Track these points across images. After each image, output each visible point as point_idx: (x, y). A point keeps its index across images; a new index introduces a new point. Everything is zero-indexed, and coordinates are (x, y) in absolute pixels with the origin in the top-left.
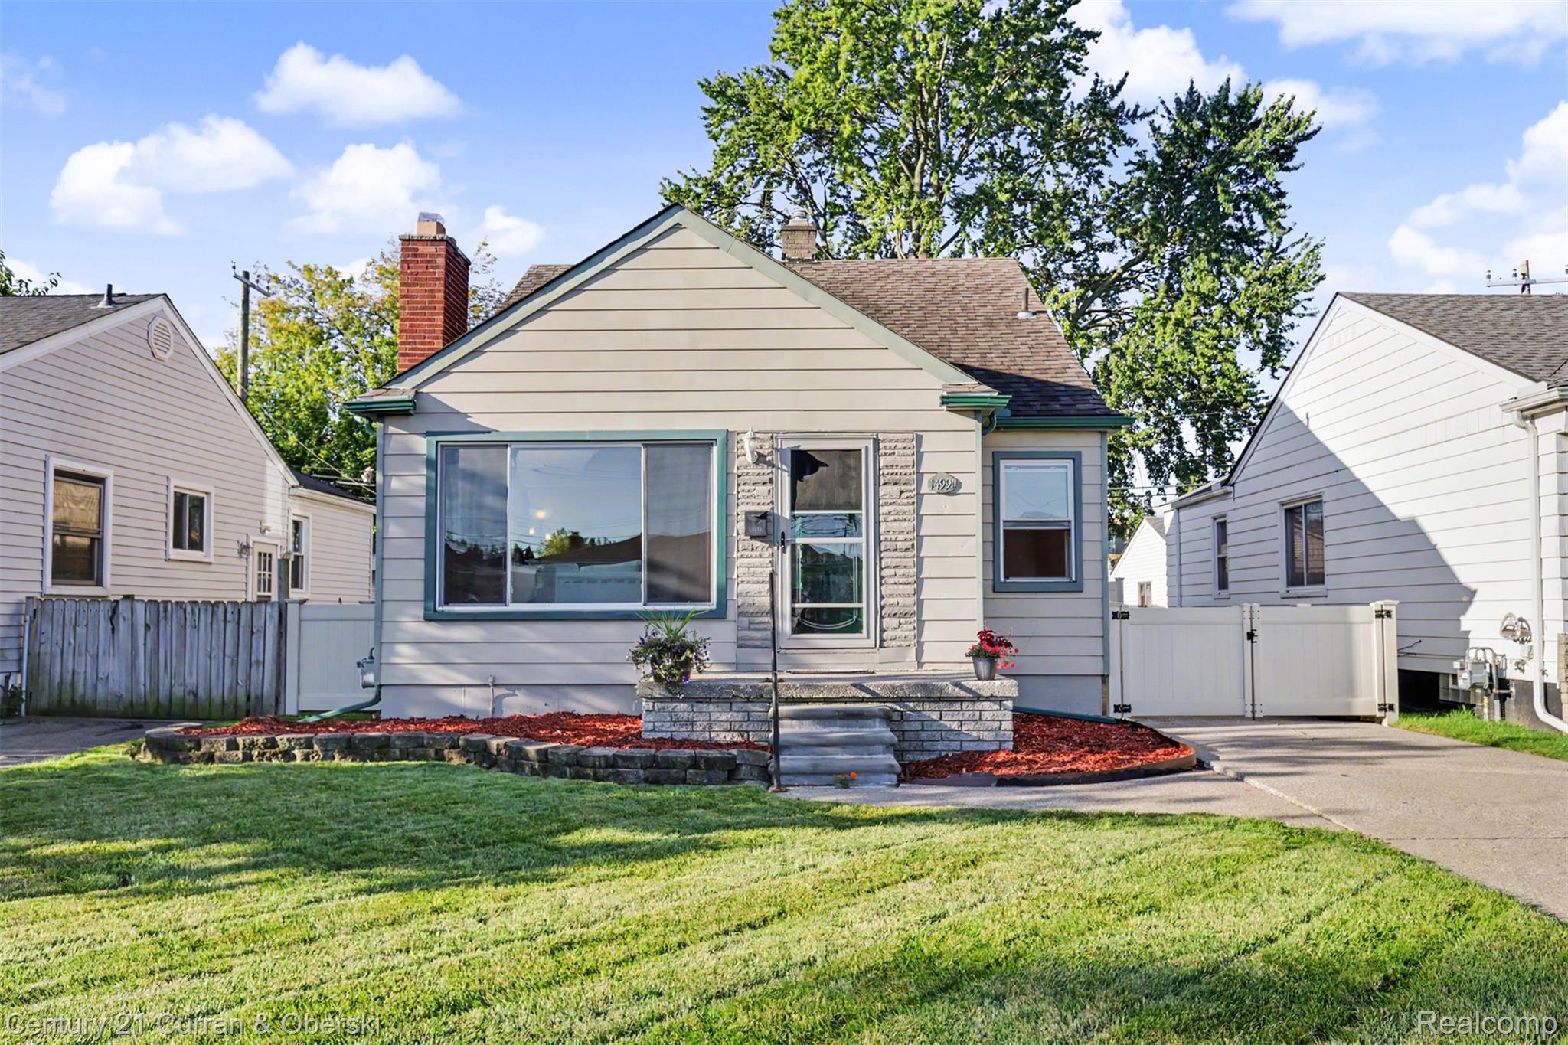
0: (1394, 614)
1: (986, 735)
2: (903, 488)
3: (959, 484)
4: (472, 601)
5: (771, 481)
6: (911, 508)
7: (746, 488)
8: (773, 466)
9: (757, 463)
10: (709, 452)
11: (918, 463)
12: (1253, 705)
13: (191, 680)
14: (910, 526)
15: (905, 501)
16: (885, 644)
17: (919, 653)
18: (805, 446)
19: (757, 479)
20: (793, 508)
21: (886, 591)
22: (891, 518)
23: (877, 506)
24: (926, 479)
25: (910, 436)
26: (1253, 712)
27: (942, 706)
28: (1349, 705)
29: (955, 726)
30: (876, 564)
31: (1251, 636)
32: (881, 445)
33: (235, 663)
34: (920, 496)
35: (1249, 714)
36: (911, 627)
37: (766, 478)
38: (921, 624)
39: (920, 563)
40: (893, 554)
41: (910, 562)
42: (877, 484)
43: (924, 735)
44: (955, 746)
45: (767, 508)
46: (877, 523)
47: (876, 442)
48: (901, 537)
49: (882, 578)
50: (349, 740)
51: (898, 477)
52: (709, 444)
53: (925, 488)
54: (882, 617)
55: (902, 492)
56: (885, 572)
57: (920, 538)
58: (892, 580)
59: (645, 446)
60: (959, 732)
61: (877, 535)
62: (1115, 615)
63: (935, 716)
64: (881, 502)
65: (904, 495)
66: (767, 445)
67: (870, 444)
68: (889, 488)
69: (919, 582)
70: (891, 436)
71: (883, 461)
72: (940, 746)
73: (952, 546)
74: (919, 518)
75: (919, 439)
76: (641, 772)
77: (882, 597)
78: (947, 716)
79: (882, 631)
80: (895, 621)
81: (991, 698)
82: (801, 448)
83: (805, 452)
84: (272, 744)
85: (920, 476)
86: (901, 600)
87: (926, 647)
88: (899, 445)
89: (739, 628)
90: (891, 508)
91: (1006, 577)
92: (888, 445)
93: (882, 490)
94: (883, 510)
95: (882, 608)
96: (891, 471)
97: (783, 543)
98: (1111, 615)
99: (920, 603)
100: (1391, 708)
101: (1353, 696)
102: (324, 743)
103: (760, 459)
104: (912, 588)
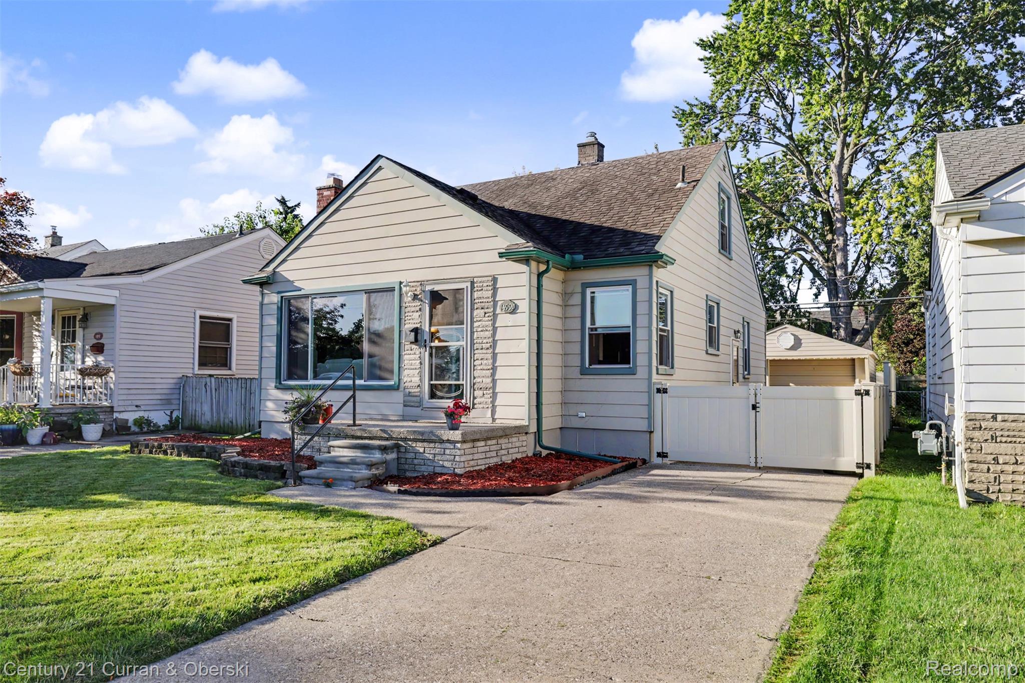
0: (872, 393)
1: (446, 464)
2: (486, 311)
3: (516, 307)
4: (295, 379)
5: (420, 310)
6: (490, 323)
7: (409, 314)
8: (422, 301)
9: (414, 299)
10: (394, 295)
11: (494, 295)
12: (756, 458)
13: (230, 416)
14: (488, 334)
15: (487, 319)
16: (476, 406)
17: (493, 412)
18: (437, 288)
19: (413, 309)
20: (430, 325)
21: (476, 373)
22: (479, 329)
23: (472, 322)
24: (499, 303)
25: (490, 278)
26: (756, 463)
27: (425, 444)
28: (834, 462)
29: (431, 457)
30: (471, 358)
31: (754, 407)
32: (475, 285)
33: (245, 408)
34: (495, 316)
35: (753, 464)
36: (489, 396)
37: (418, 308)
38: (494, 395)
39: (494, 356)
40: (480, 351)
41: (489, 356)
42: (472, 310)
43: (416, 461)
44: (431, 469)
45: (418, 326)
46: (472, 333)
47: (472, 283)
48: (485, 341)
49: (474, 366)
50: (187, 446)
51: (483, 304)
52: (392, 290)
53: (498, 311)
54: (474, 390)
55: (485, 313)
56: (476, 363)
57: (495, 342)
58: (479, 368)
59: (366, 293)
60: (433, 461)
61: (472, 339)
62: (659, 391)
63: (421, 450)
64: (475, 320)
65: (487, 315)
66: (419, 289)
67: (469, 284)
68: (478, 311)
69: (494, 369)
70: (480, 279)
71: (476, 295)
72: (423, 468)
73: (514, 346)
74: (495, 329)
75: (495, 280)
76: (242, 471)
77: (474, 378)
78: (427, 450)
79: (474, 398)
80: (481, 393)
81: (448, 441)
82: (435, 290)
83: (437, 291)
84: (160, 446)
85: (495, 303)
86: (484, 380)
87: (498, 409)
88: (485, 284)
89: (405, 396)
90: (480, 323)
91: (590, 365)
92: (479, 285)
93: (476, 312)
94: (476, 324)
95: (474, 384)
96: (480, 301)
97: (425, 346)
98: (656, 390)
99: (494, 381)
100: (868, 466)
101: (839, 456)
102: (178, 448)
103: (415, 297)
104: (489, 373)
